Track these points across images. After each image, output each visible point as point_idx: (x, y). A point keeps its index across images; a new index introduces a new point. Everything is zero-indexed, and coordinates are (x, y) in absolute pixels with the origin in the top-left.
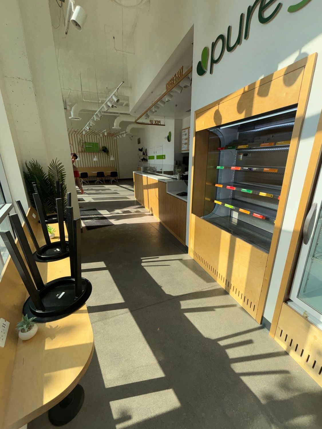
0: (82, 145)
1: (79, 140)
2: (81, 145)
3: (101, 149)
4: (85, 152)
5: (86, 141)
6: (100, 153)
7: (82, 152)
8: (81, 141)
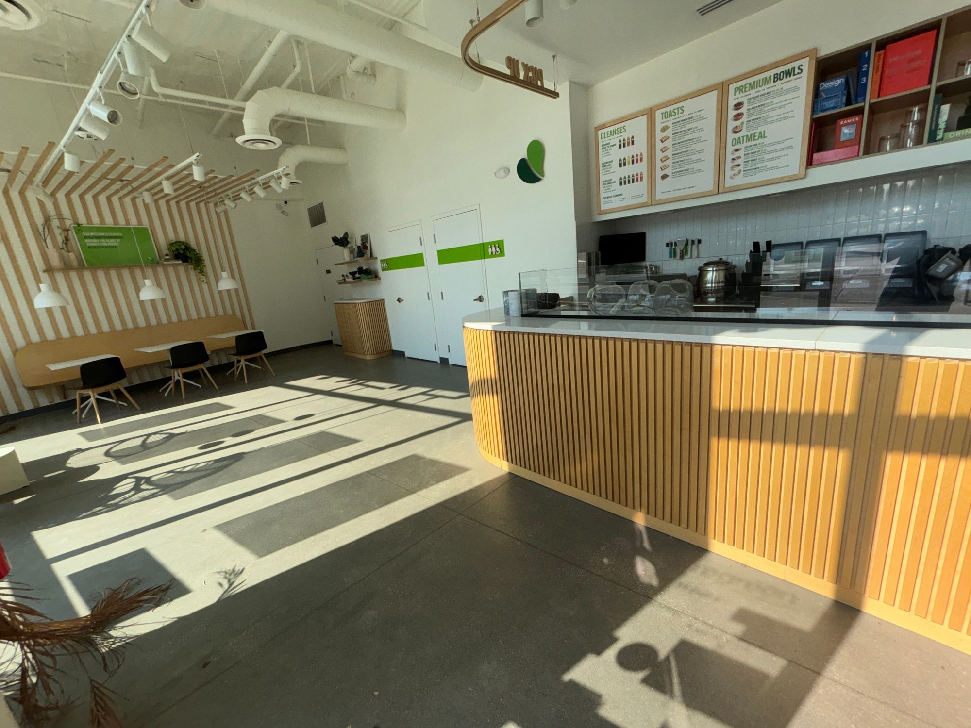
0: (60, 239)
1: (39, 220)
2: (54, 239)
3: (167, 252)
4: (81, 267)
5: (82, 220)
6: (165, 267)
7: (67, 267)
8: (55, 223)
